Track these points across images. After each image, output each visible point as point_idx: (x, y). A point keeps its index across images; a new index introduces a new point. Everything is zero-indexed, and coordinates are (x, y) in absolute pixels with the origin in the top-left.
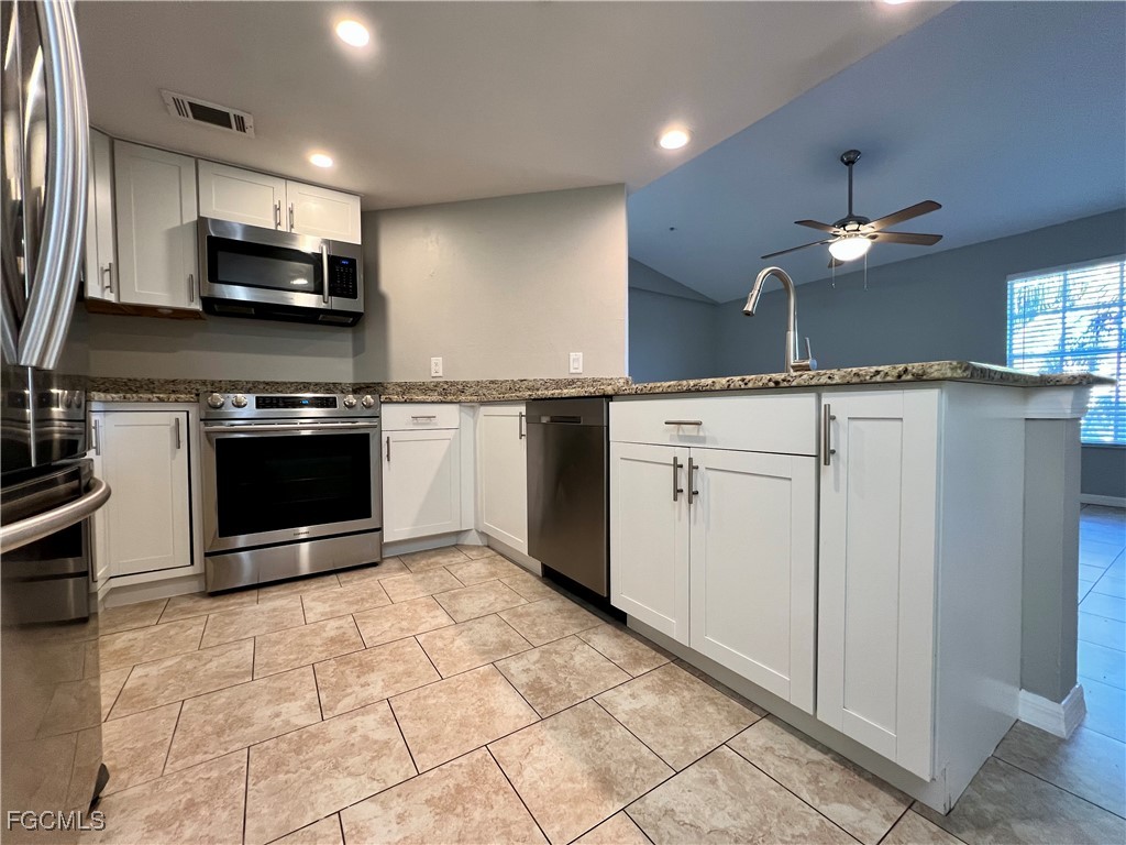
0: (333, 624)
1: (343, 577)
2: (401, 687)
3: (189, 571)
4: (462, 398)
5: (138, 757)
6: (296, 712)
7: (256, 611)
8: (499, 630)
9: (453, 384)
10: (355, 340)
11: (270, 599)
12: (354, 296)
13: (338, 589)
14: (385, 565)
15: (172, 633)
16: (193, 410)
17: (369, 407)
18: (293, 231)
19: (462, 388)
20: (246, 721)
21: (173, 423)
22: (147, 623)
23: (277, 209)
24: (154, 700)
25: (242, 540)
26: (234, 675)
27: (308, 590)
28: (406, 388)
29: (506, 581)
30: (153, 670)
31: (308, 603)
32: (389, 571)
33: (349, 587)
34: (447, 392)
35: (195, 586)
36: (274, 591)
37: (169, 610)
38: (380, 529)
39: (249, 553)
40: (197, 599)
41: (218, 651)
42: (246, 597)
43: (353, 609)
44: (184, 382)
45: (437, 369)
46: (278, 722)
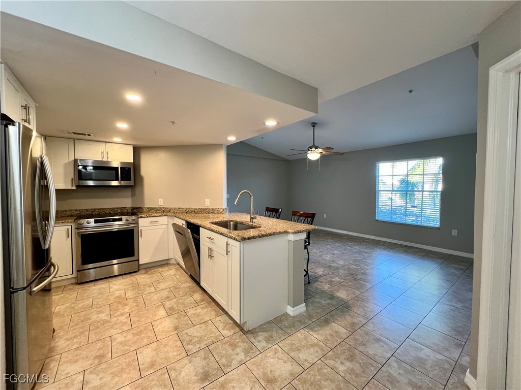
0: (118, 292)
1: (124, 276)
2: (133, 309)
3: (72, 276)
4: (168, 214)
5: (61, 328)
6: (103, 316)
7: (95, 289)
8: (168, 293)
9: (166, 208)
10: (132, 192)
11: (99, 285)
12: (130, 180)
13: (122, 281)
14: (140, 272)
15: (67, 296)
16: (73, 225)
17: (134, 220)
18: (108, 160)
19: (169, 210)
20: (90, 319)
21: (66, 230)
22: (59, 293)
23: (102, 153)
24: (64, 315)
25: (90, 266)
26: (87, 308)
27: (111, 282)
28: (150, 210)
29: (178, 277)
30: (62, 307)
31: (111, 286)
32: (141, 274)
33: (126, 280)
34: (163, 212)
35: (74, 281)
36: (100, 282)
37: (65, 289)
38: (138, 260)
39: (92, 270)
40: (74, 285)
41: (81, 301)
42: (91, 284)
43: (125, 288)
44: (69, 210)
45: (161, 203)
46: (98, 319)
